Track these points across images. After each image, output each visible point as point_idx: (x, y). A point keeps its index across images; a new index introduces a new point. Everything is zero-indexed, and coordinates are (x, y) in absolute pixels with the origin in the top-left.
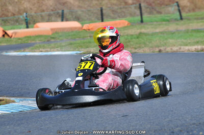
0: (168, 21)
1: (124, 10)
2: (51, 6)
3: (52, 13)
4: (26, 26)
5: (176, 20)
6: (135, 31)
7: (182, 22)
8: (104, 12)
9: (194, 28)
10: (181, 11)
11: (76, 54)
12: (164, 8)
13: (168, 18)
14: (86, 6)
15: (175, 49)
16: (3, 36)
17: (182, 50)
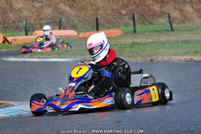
0: (159, 31)
1: (118, 20)
2: (49, 15)
3: (50, 21)
4: (25, 33)
5: (167, 31)
6: (128, 40)
7: (173, 33)
8: (99, 21)
9: (183, 39)
10: (172, 22)
11: (73, 61)
12: (156, 19)
13: (160, 29)
14: (82, 16)
15: (166, 58)
16: (4, 42)
17: (172, 59)
